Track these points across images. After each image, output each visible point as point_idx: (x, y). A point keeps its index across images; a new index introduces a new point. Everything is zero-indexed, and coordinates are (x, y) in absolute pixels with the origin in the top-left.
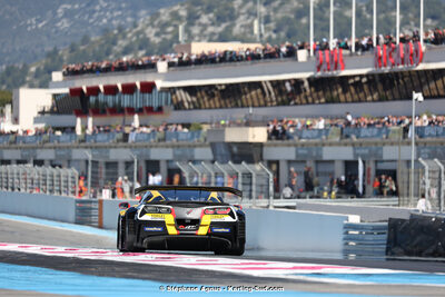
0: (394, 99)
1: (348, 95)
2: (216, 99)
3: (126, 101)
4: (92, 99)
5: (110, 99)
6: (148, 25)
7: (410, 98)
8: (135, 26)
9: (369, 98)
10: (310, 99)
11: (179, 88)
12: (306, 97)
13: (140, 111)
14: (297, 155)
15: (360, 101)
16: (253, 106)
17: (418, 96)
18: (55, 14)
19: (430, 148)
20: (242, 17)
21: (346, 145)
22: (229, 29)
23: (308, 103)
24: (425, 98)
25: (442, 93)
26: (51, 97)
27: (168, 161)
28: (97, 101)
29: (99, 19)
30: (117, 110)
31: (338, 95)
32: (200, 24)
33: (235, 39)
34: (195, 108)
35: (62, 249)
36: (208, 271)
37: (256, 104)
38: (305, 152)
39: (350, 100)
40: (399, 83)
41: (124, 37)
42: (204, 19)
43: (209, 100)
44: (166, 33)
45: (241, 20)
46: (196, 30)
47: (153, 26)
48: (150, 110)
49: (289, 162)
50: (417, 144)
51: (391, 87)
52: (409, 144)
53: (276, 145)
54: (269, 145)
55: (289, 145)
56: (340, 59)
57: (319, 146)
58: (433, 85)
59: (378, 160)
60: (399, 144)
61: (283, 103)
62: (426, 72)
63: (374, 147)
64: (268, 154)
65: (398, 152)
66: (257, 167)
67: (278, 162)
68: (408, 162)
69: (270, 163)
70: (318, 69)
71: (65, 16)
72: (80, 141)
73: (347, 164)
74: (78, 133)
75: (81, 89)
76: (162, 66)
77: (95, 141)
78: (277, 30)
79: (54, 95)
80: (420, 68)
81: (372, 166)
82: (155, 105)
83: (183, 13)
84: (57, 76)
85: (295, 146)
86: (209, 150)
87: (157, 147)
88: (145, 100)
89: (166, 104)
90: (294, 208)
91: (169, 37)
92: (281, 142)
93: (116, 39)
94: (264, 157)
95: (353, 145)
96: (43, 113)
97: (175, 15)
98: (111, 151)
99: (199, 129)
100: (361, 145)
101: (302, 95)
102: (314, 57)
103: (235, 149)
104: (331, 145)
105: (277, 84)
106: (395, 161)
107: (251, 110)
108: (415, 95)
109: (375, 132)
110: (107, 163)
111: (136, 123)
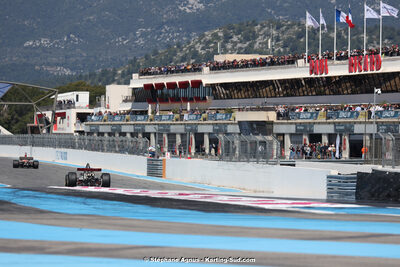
0: (362, 93)
2: (242, 92)
3: (182, 93)
4: (159, 92)
5: (171, 92)
6: (197, 43)
7: (372, 92)
8: (189, 43)
9: (345, 92)
10: (306, 93)
11: (217, 84)
12: (303, 92)
13: (191, 100)
14: (297, 130)
15: (339, 94)
16: (267, 97)
17: (378, 91)
18: (135, 35)
19: (386, 125)
20: (260, 37)
21: (329, 123)
22: (251, 46)
23: (304, 95)
24: (382, 92)
25: (394, 89)
27: (209, 134)
28: (162, 93)
29: (164, 38)
30: (176, 99)
31: (325, 90)
32: (232, 42)
33: (255, 52)
34: (228, 98)
35: (138, 191)
37: (269, 95)
38: (302, 128)
39: (332, 93)
40: (365, 82)
41: (181, 50)
42: (235, 39)
43: (237, 93)
44: (209, 48)
45: (259, 40)
46: (229, 46)
47: (201, 43)
48: (198, 99)
49: (291, 135)
50: (377, 123)
51: (360, 84)
52: (372, 123)
53: (282, 123)
54: (278, 123)
55: (291, 123)
56: (326, 65)
57: (312, 125)
58: (388, 84)
59: (351, 133)
60: (365, 123)
61: (287, 95)
62: (384, 74)
63: (348, 125)
64: (277, 129)
65: (364, 128)
66: (270, 138)
67: (283, 135)
68: (371, 135)
69: (278, 135)
70: (311, 72)
71: (141, 36)
72: (151, 121)
73: (330, 135)
74: (150, 114)
75: (151, 85)
76: (206, 69)
77: (161, 120)
78: (284, 46)
79: (133, 89)
80: (379, 71)
81: (347, 138)
82: (201, 96)
83: (220, 34)
84: (135, 76)
85: (295, 123)
86: (237, 126)
87: (202, 124)
88: (194, 93)
89: (209, 95)
90: (294, 165)
91: (211, 51)
92: (285, 121)
93: (176, 52)
94: (274, 132)
95: (334, 123)
96: (126, 101)
97: (215, 36)
98: (172, 127)
99: (231, 111)
100: (339, 123)
101: (301, 89)
102: (308, 65)
103: (255, 126)
104: (319, 123)
105: (283, 82)
106: (362, 134)
107: (266, 100)
108: (376, 90)
109: (349, 114)
110: (169, 135)
111: (189, 108)
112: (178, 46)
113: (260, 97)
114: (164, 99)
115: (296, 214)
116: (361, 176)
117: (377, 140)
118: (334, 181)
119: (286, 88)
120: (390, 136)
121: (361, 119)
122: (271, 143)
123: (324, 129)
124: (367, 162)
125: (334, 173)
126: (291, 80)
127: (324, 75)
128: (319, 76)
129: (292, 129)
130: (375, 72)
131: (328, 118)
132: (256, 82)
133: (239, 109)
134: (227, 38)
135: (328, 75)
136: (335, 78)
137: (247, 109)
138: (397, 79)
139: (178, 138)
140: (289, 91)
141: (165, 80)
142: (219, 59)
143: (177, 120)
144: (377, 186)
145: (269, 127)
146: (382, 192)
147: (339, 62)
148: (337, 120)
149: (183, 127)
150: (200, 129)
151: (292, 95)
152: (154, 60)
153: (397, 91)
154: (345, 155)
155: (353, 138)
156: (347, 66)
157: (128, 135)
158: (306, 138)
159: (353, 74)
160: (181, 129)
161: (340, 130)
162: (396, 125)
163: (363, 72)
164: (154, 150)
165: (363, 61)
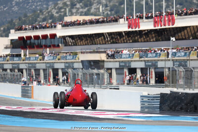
0: (163, 40)
1: (142, 39)
2: (84, 41)
3: (43, 42)
4: (28, 42)
5: (36, 41)
6: (53, 9)
7: (170, 40)
8: (47, 9)
9: (152, 40)
10: (125, 41)
11: (67, 36)
12: (124, 40)
13: (50, 47)
14: (120, 65)
15: (147, 41)
16: (100, 44)
17: (173, 39)
18: (12, 4)
19: (179, 62)
20: (95, 5)
21: (141, 61)
22: (89, 10)
23: (124, 42)
24: (176, 40)
25: (184, 37)
26: (10, 41)
27: (62, 69)
28: (30, 42)
29: (31, 6)
30: (39, 46)
31: (138, 39)
32: (76, 8)
33: (92, 14)
34: (74, 45)
35: (15, 107)
36: (80, 116)
37: (101, 43)
38: (123, 64)
39: (143, 41)
40: (164, 33)
41: (43, 14)
42: (78, 6)
43: (80, 42)
44: (61, 12)
45: (94, 6)
46: (74, 11)
47: (55, 9)
48: (54, 46)
49: (116, 69)
50: (173, 60)
51: (161, 35)
52: (169, 60)
53: (110, 61)
54: (107, 61)
55: (116, 61)
56: (139, 23)
57: (130, 62)
58: (180, 34)
59: (156, 68)
60: (165, 60)
61: (113, 43)
62: (177, 28)
63: (154, 62)
64: (107, 65)
65: (165, 64)
66: (102, 71)
67: (111, 69)
68: (169, 68)
69: (108, 69)
70: (129, 27)
71: (16, 5)
72: (23, 60)
73: (142, 69)
74: (22, 56)
75: (23, 37)
76: (59, 26)
77: (30, 60)
78: (111, 10)
79: (12, 40)
80: (174, 26)
81: (153, 70)
82: (56, 44)
83: (68, 3)
84: (12, 31)
85: (119, 61)
86: (81, 64)
87: (57, 62)
88: (52, 42)
89: (61, 43)
90: (118, 89)
91: (62, 14)
92: (112, 60)
93: (39, 15)
94: (105, 67)
95: (145, 61)
96: (6, 48)
97: (65, 4)
98: (37, 65)
99: (76, 54)
100: (148, 61)
101: (122, 39)
102: (127, 22)
103: (92, 63)
104: (135, 61)
105: (110, 34)
106: (163, 68)
107: (99, 46)
108: (172, 39)
109: (154, 55)
110: (35, 70)
111: (48, 52)
112: (41, 11)
113: (96, 44)
114: (32, 46)
115: (121, 121)
116: (163, 96)
117: (173, 72)
118: (145, 99)
119: (112, 38)
120: (182, 69)
121: (163, 58)
122: (103, 74)
123: (138, 65)
124: (167, 86)
125: (145, 94)
126: (116, 32)
127: (137, 29)
128: (134, 30)
129: (117, 65)
130: (171, 26)
131: (140, 57)
132: (93, 34)
133: (82, 53)
134: (73, 5)
135: (140, 29)
136: (145, 30)
137: (87, 53)
138: (186, 31)
139: (42, 72)
140: (114, 40)
141: (32, 34)
142: (68, 19)
143: (40, 60)
144: (174, 102)
145: (101, 64)
146: (177, 106)
147: (147, 20)
148: (146, 59)
149: (44, 64)
150: (56, 66)
151: (117, 43)
152: (25, 20)
153: (185, 39)
154: (153, 82)
155: (157, 70)
156: (153, 23)
157: (8, 71)
158: (126, 71)
159: (157, 28)
160: (43, 66)
161: (149, 65)
162: (185, 61)
163: (163, 27)
164: (26, 80)
165: (163, 20)
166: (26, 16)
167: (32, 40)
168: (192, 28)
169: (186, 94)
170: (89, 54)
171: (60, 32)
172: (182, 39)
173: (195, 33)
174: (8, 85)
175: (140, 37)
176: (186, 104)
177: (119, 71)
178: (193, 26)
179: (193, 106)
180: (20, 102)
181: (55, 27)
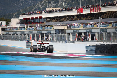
0: (94, 19)
1: (84, 18)
4: (29, 20)
6: (39, 4)
8: (37, 4)
9: (89, 19)
13: (39, 23)
14: (74, 32)
15: (87, 20)
16: (64, 21)
18: (19, 2)
20: (60, 2)
21: (84, 29)
22: (57, 5)
23: (76, 20)
25: (105, 17)
26: (19, 20)
28: (30, 21)
29: (29, 3)
30: (34, 23)
32: (51, 4)
33: (58, 7)
34: (51, 22)
38: (75, 31)
40: (95, 15)
41: (34, 7)
42: (52, 3)
44: (43, 6)
45: (60, 3)
46: (50, 5)
47: (41, 4)
48: (41, 22)
49: (72, 33)
52: (98, 29)
53: (69, 30)
54: (67, 30)
55: (72, 30)
56: (83, 10)
58: (103, 16)
59: (91, 32)
60: (96, 29)
61: (70, 20)
62: (101, 13)
64: (67, 31)
67: (69, 33)
68: (98, 33)
70: (78, 13)
71: (21, 2)
72: (26, 30)
73: (84, 33)
74: (26, 28)
75: (26, 18)
76: (44, 13)
77: (29, 30)
78: (68, 5)
79: (20, 20)
80: (100, 12)
81: (90, 34)
82: (42, 21)
83: (47, 1)
84: (20, 15)
85: (73, 29)
86: (54, 31)
87: (43, 30)
88: (40, 20)
89: (45, 21)
90: (74, 43)
91: (44, 7)
92: (70, 29)
93: (32, 7)
94: (66, 32)
95: (86, 29)
96: (17, 24)
97: (45, 2)
98: (33, 32)
99: (52, 26)
100: (87, 29)
101: (74, 19)
102: (77, 10)
103: (60, 31)
104: (81, 29)
105: (69, 16)
106: (95, 32)
107: (63, 22)
108: (100, 18)
109: (91, 26)
110: (32, 34)
111: (38, 25)
112: (33, 6)
113: (61, 21)
114: (30, 23)
116: (97, 46)
118: (88, 48)
119: (70, 18)
123: (83, 31)
125: (88, 45)
126: (71, 15)
127: (82, 14)
128: (80, 14)
129: (72, 31)
130: (99, 12)
131: (84, 27)
132: (60, 16)
133: (55, 25)
134: (49, 2)
135: (83, 14)
136: (86, 14)
137: (58, 25)
138: (106, 14)
139: (35, 35)
140: (71, 19)
141: (30, 17)
142: (48, 9)
143: (35, 29)
144: (102, 49)
145: (65, 31)
146: (104, 51)
147: (87, 9)
148: (86, 28)
149: (37, 31)
150: (43, 32)
151: (72, 21)
152: (26, 10)
153: (106, 18)
154: (90, 39)
155: (92, 34)
156: (89, 10)
157: (19, 35)
158: (77, 34)
159: (91, 13)
160: (36, 32)
161: (88, 31)
162: (106, 29)
163: (95, 12)
164: (27, 39)
165: (94, 9)
166: (26, 8)
167: (30, 20)
168: (109, 13)
169: (109, 45)
170: (58, 26)
171: (44, 15)
172: (104, 18)
173: (111, 15)
174: (20, 42)
175: (83, 18)
176: (109, 50)
177: (74, 34)
178: (111, 11)
179: (112, 51)
180: (26, 50)
181: (42, 13)
